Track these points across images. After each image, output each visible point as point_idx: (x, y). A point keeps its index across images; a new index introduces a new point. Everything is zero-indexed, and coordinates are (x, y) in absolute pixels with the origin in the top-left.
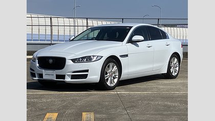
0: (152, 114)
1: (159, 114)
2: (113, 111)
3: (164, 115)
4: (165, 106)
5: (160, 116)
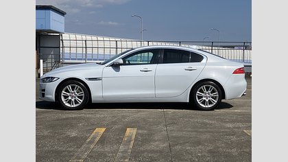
1: (195, 131)
2: (154, 127)
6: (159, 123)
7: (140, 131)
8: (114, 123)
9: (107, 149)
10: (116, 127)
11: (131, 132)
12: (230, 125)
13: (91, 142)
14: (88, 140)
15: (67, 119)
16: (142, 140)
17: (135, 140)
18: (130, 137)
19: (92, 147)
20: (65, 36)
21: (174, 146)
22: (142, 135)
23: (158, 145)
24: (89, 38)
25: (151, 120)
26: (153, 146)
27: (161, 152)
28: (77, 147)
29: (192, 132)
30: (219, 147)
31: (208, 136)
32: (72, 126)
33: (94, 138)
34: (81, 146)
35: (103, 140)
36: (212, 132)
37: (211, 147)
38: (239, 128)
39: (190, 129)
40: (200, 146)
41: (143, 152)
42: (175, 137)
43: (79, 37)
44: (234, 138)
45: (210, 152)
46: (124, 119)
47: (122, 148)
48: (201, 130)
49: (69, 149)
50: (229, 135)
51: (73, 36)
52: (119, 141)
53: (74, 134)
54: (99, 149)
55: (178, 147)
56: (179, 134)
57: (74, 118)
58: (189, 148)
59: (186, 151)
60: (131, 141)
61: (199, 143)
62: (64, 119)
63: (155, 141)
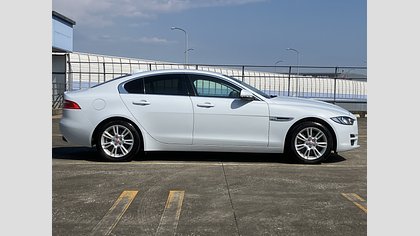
0: (261, 195)
1: (271, 195)
2: (210, 190)
3: (278, 196)
4: (282, 183)
5: (270, 198)
6: (218, 183)
7: (189, 196)
8: (150, 183)
9: (142, 221)
10: (154, 189)
11: (176, 196)
12: (321, 186)
13: (116, 212)
14: (112, 209)
15: (79, 177)
16: (194, 208)
17: (183, 208)
18: (175, 204)
19: (118, 218)
20: (73, 57)
21: (241, 216)
22: (193, 201)
23: (218, 215)
24: (108, 59)
25: (205, 178)
26: (210, 216)
27: (222, 225)
28: (97, 219)
29: (266, 195)
30: (307, 218)
31: (289, 202)
32: (87, 188)
33: (121, 205)
34: (102, 217)
35: (134, 209)
36: (295, 196)
37: (296, 218)
38: (334, 190)
39: (263, 192)
40: (280, 217)
41: (196, 225)
42: (242, 203)
43: (93, 58)
44: (328, 205)
45: (295, 225)
46: (165, 177)
47: (163, 219)
48: (279, 193)
49: (84, 222)
50: (322, 200)
51: (84, 58)
52: (159, 210)
53: (90, 200)
54: (130, 221)
55: (247, 219)
56: (248, 199)
57: (90, 177)
58: (264, 219)
59: (260, 224)
60: (176, 209)
61: (277, 212)
62: (74, 178)
63: (213, 209)
